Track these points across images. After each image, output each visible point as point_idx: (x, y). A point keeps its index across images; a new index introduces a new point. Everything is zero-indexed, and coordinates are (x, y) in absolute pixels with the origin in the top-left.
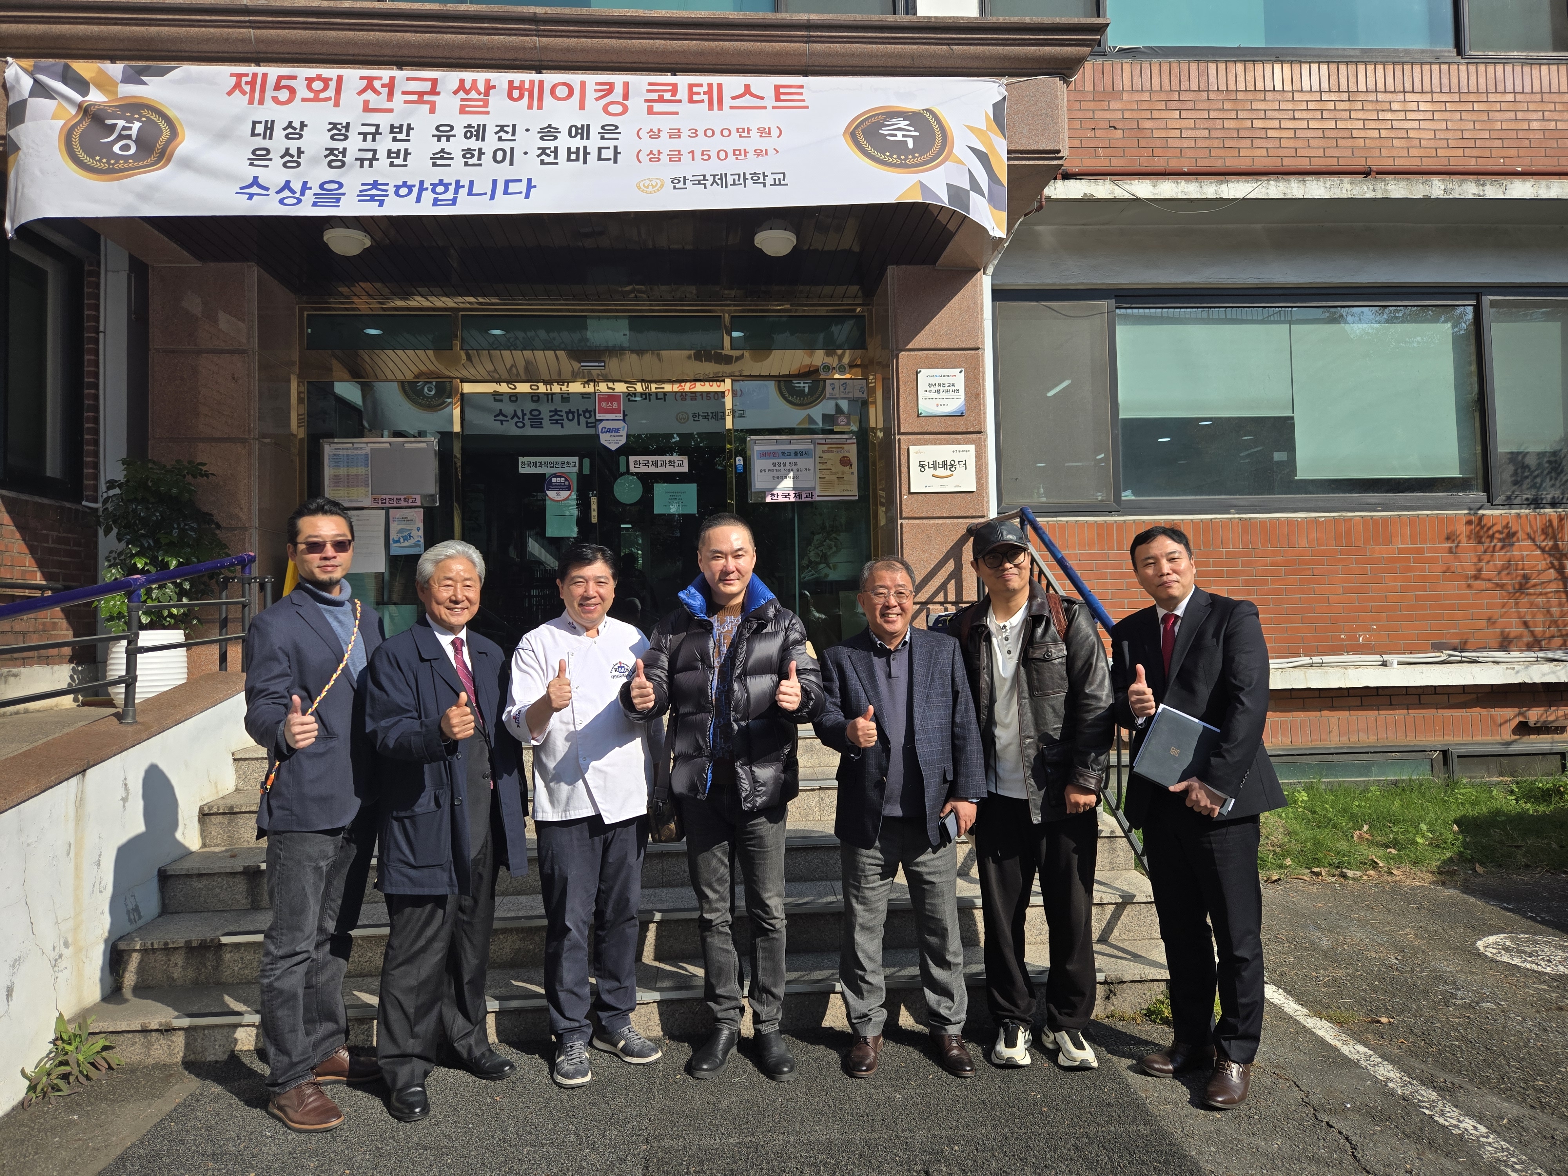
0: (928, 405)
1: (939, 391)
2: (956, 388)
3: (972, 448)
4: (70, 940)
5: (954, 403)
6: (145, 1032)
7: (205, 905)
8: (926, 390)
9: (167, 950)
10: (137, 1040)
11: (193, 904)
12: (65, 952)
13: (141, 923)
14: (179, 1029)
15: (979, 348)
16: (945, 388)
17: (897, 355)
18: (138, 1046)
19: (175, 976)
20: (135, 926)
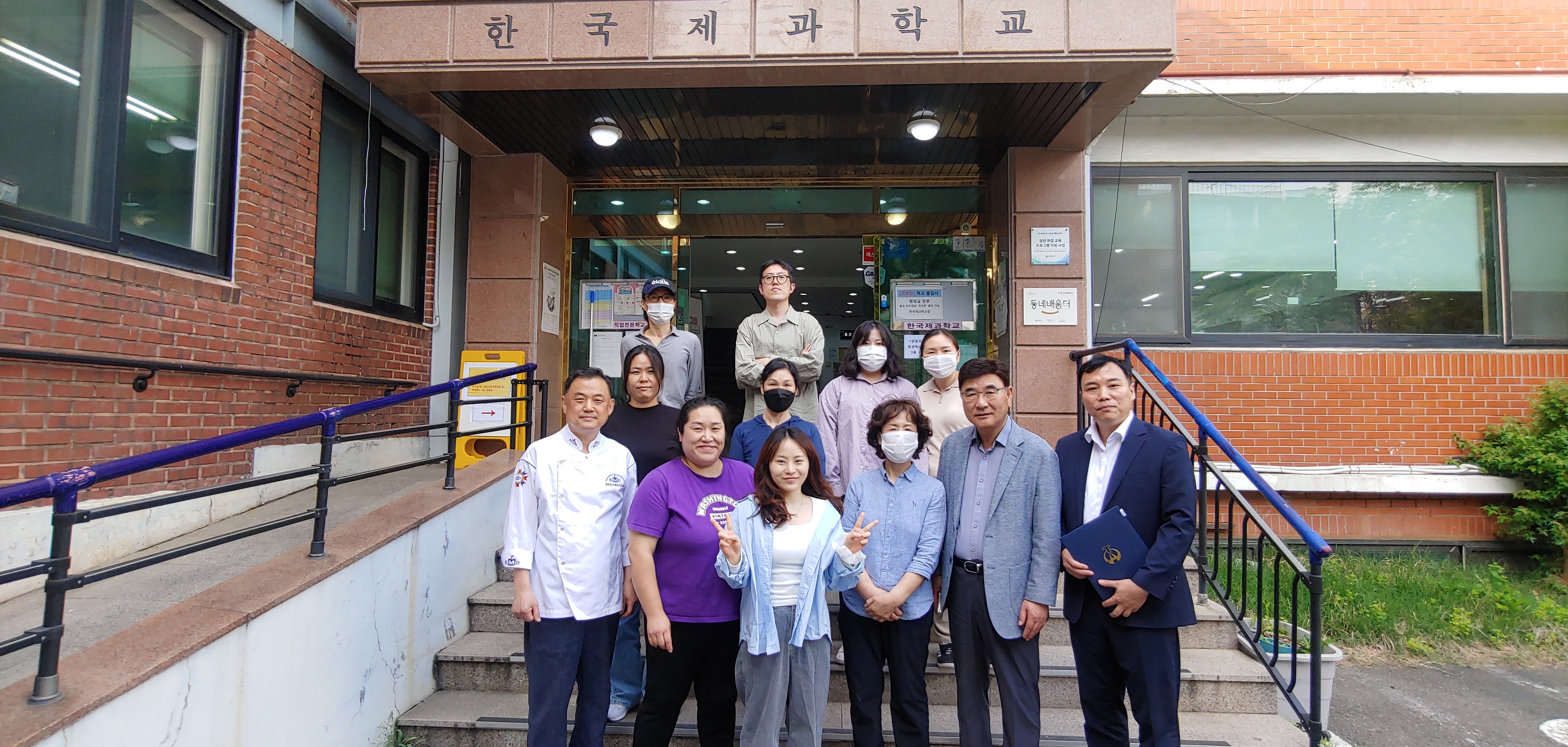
0: (1039, 256)
1: (1048, 245)
2: (1061, 243)
3: (1074, 290)
4: (405, 654)
5: (1061, 255)
6: (456, 729)
7: (499, 628)
8: (1037, 245)
9: (473, 663)
10: (451, 734)
11: (491, 626)
12: (402, 663)
13: (455, 639)
14: (481, 729)
15: (1081, 212)
16: (1054, 243)
17: (1015, 217)
18: (452, 739)
19: (478, 683)
20: (451, 641)
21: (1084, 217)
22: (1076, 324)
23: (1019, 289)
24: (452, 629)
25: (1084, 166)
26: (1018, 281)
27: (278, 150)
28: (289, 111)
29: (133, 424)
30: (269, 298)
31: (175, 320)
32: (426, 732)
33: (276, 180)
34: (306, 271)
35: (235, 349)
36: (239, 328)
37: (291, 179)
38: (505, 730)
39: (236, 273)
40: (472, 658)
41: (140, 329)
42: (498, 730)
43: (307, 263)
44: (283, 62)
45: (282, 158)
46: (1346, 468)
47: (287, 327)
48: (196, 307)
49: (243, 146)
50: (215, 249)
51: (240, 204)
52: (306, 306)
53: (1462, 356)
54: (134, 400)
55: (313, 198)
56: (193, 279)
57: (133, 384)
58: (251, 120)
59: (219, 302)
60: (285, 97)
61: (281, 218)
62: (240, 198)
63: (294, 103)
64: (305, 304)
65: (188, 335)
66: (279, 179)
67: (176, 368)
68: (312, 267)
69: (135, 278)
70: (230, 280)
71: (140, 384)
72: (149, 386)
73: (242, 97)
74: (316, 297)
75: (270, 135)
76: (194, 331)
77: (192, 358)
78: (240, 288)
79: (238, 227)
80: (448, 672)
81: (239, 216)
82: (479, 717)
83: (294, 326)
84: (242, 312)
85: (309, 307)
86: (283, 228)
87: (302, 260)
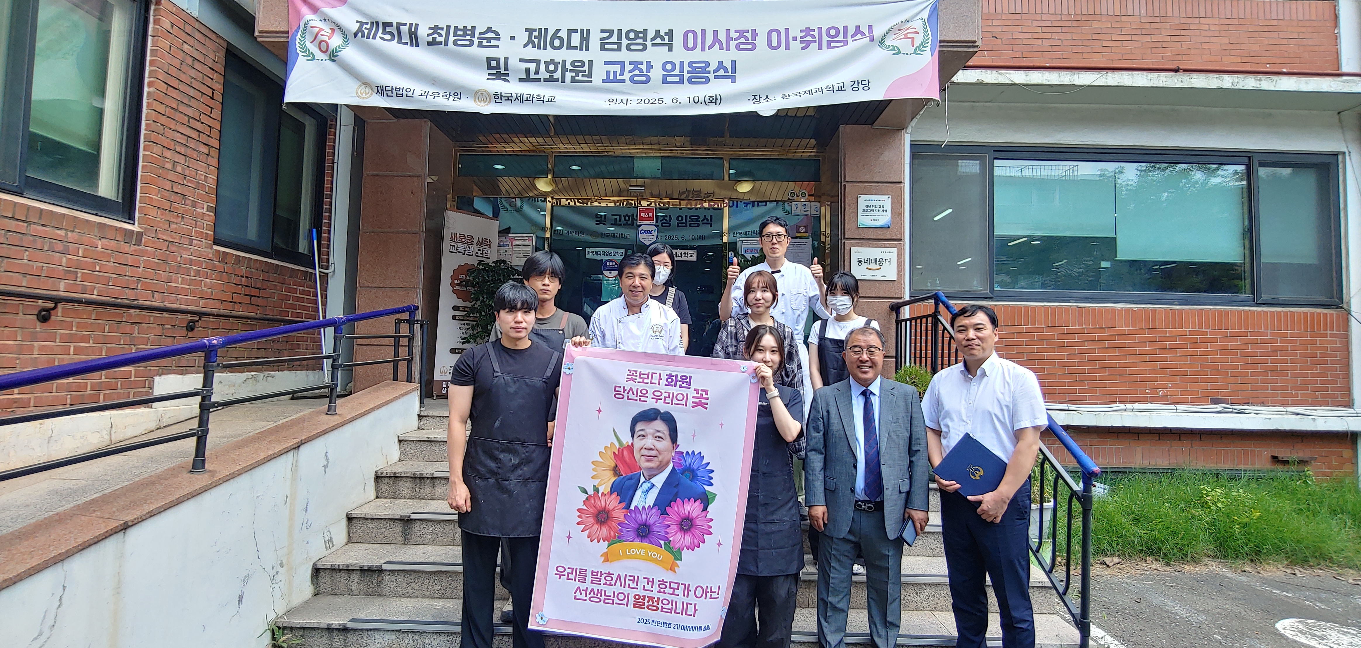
0: (865, 220)
1: (873, 210)
2: (884, 209)
3: (895, 250)
4: (284, 562)
5: (883, 220)
6: (329, 629)
7: (375, 539)
8: (864, 210)
9: (348, 570)
10: (324, 634)
11: (367, 538)
12: (280, 569)
13: (333, 549)
14: (351, 629)
15: (900, 182)
16: (878, 209)
17: (845, 185)
18: (324, 638)
19: (353, 588)
20: (329, 551)
21: (904, 186)
22: (896, 279)
23: (847, 248)
24: (331, 540)
25: (904, 143)
26: (847, 242)
27: (182, 108)
28: (193, 73)
29: (36, 352)
30: (170, 242)
31: (79, 258)
32: (301, 633)
33: (179, 134)
34: (207, 218)
35: (137, 286)
36: (141, 268)
37: (194, 135)
38: (375, 630)
39: (139, 217)
40: (348, 566)
41: (45, 265)
42: (368, 630)
43: (208, 211)
44: (189, 29)
45: (185, 115)
46: (1122, 407)
47: (188, 269)
48: (100, 247)
49: (148, 103)
50: (120, 195)
51: (144, 155)
52: (207, 250)
53: (1220, 312)
54: (38, 329)
55: (215, 153)
56: (97, 221)
57: (37, 315)
58: (155, 79)
59: (122, 243)
60: (190, 61)
61: (183, 169)
62: (144, 150)
63: (197, 66)
64: (205, 247)
65: (91, 272)
66: (182, 134)
67: (79, 302)
68: (213, 214)
69: (40, 218)
70: (134, 224)
71: (44, 315)
72: (53, 318)
73: (148, 58)
74: (216, 242)
75: (174, 94)
76: (98, 269)
77: (95, 293)
78: (142, 231)
79: (141, 175)
80: (325, 579)
81: (143, 166)
82: (351, 618)
83: (194, 268)
84: (143, 254)
85: (210, 250)
86: (185, 178)
87: (203, 208)
